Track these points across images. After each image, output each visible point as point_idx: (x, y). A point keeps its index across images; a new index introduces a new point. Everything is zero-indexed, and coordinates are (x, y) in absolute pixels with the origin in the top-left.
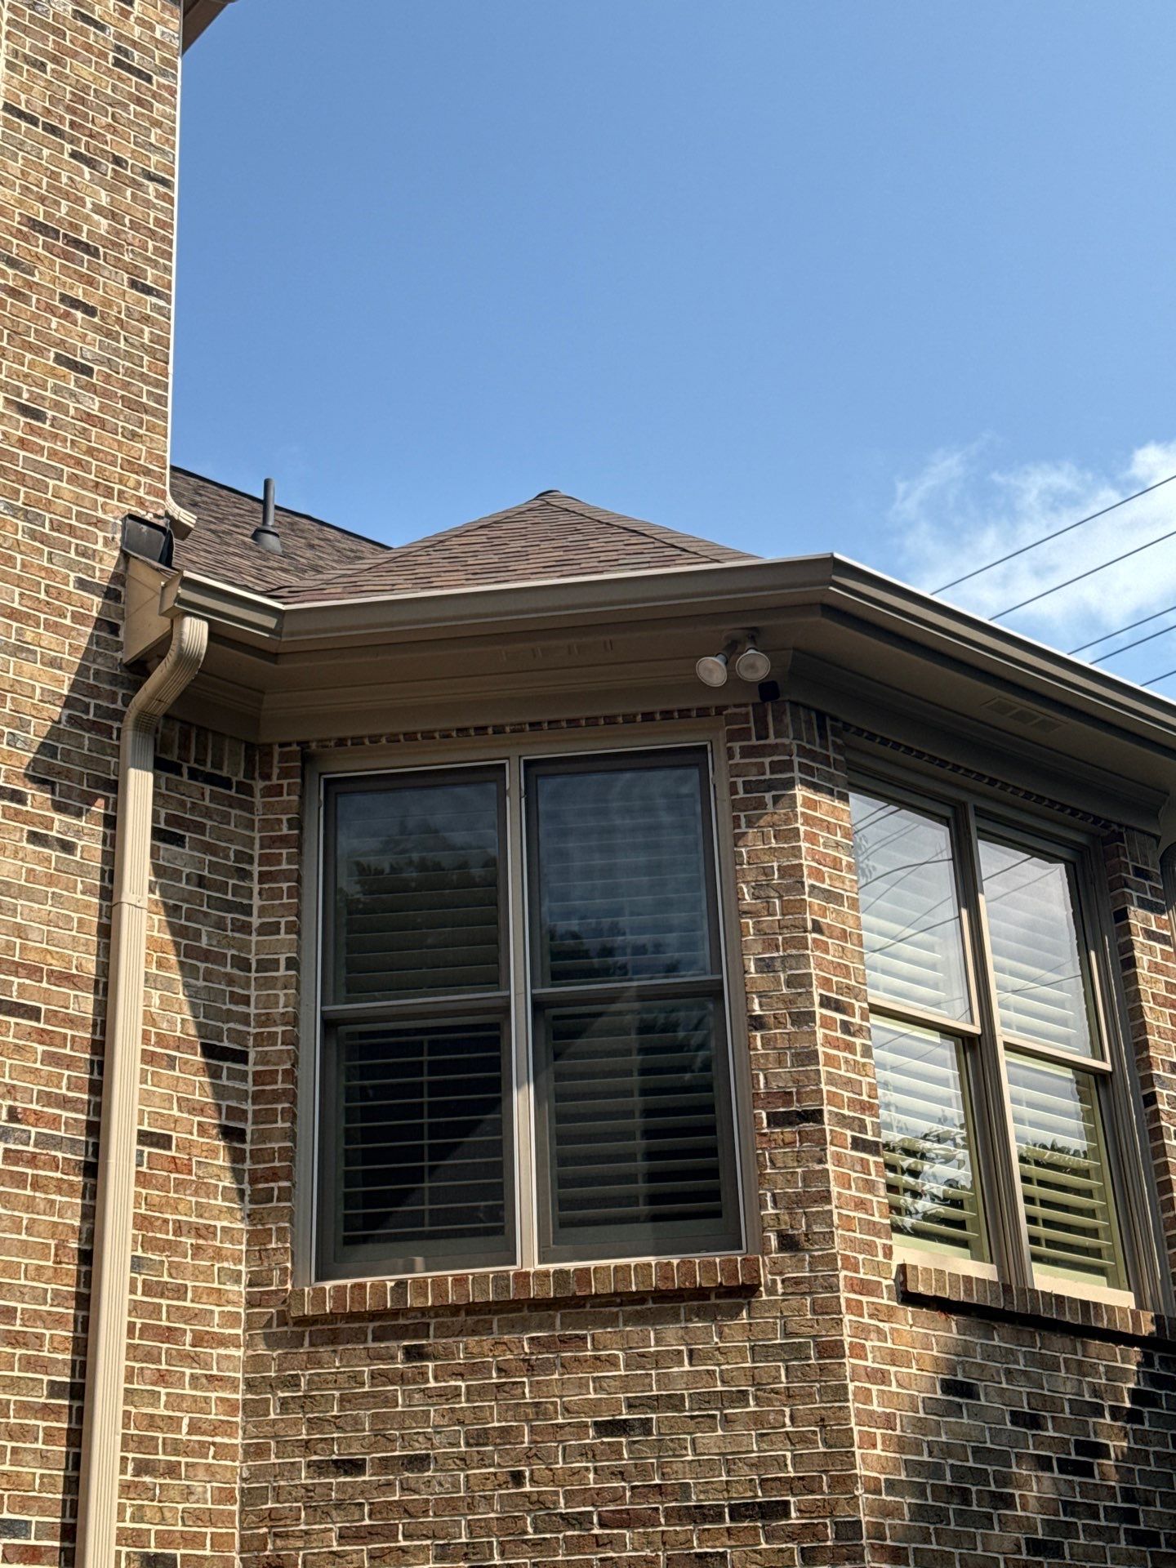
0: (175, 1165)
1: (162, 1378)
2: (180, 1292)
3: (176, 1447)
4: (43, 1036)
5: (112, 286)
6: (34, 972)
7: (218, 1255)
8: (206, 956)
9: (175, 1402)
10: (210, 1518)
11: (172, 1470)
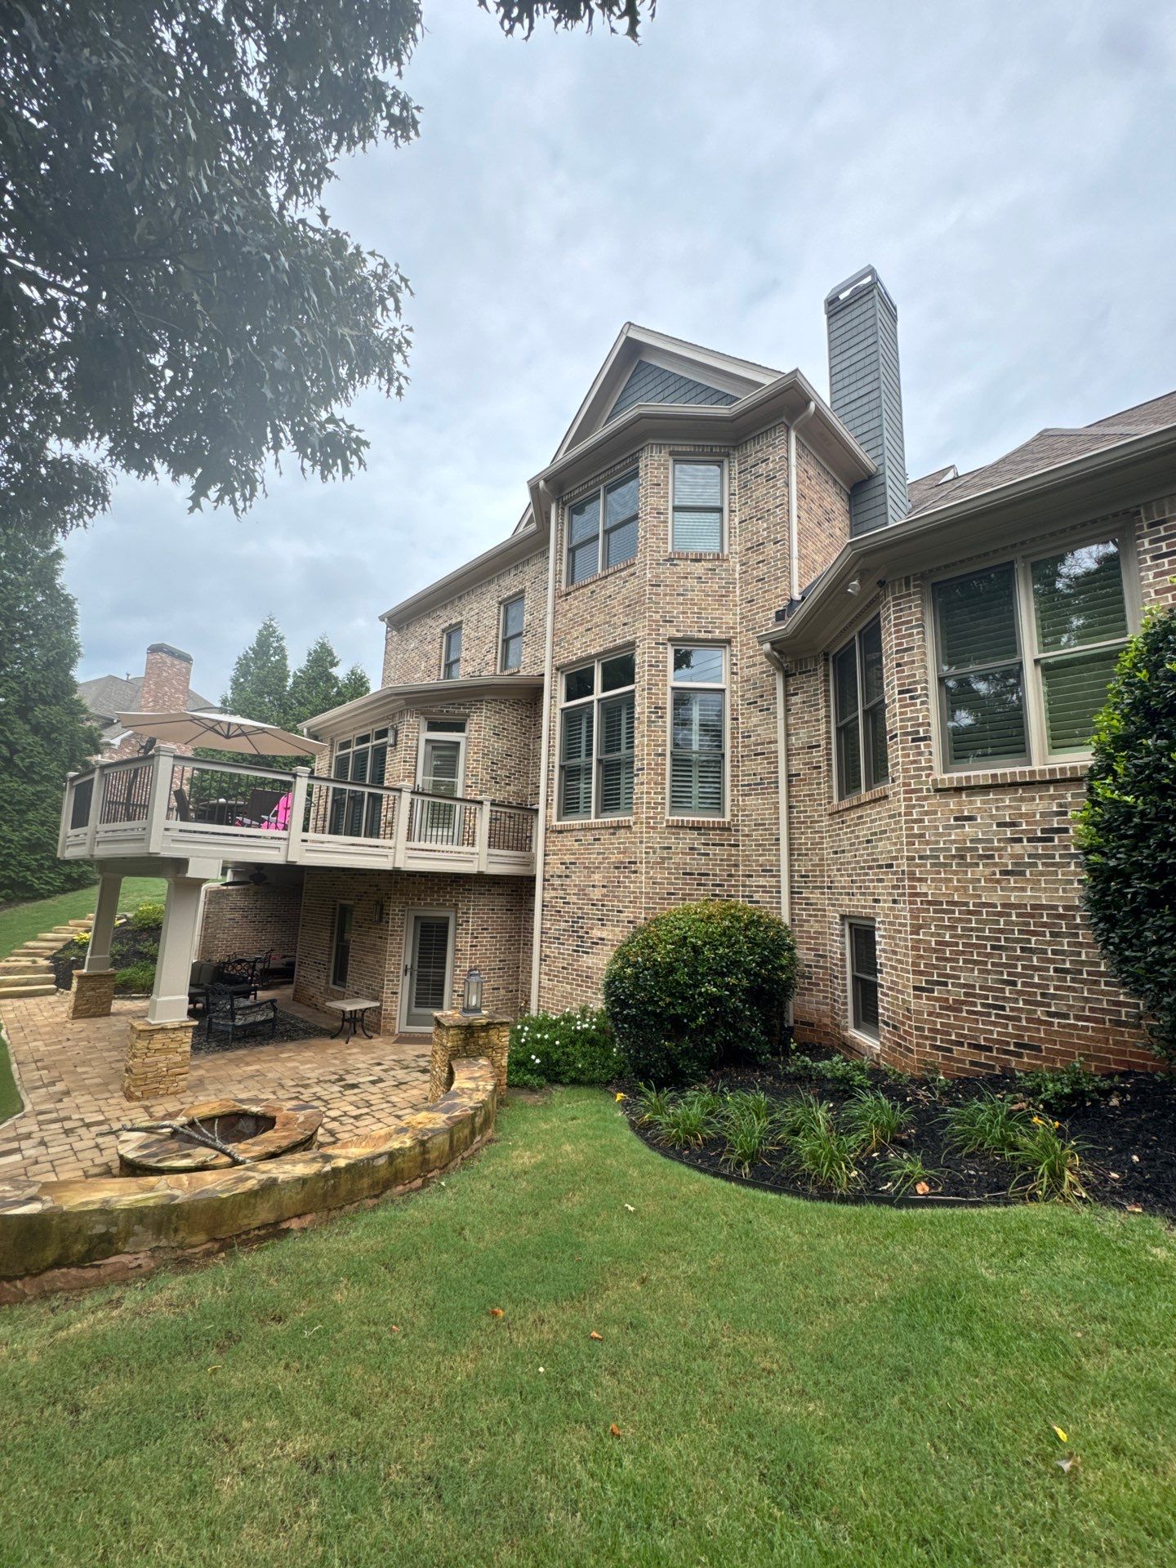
0: (801, 780)
1: (802, 833)
2: (806, 811)
3: (807, 849)
4: (766, 758)
5: (770, 548)
6: (763, 744)
7: (815, 800)
8: (807, 722)
9: (806, 838)
10: (817, 865)
11: (806, 855)
